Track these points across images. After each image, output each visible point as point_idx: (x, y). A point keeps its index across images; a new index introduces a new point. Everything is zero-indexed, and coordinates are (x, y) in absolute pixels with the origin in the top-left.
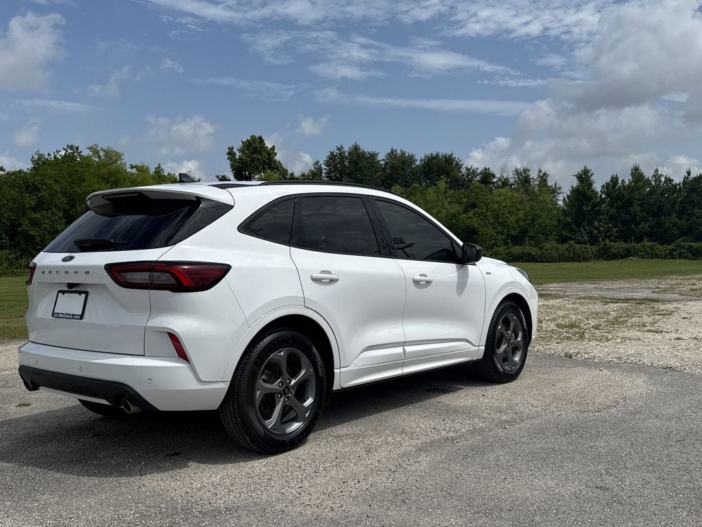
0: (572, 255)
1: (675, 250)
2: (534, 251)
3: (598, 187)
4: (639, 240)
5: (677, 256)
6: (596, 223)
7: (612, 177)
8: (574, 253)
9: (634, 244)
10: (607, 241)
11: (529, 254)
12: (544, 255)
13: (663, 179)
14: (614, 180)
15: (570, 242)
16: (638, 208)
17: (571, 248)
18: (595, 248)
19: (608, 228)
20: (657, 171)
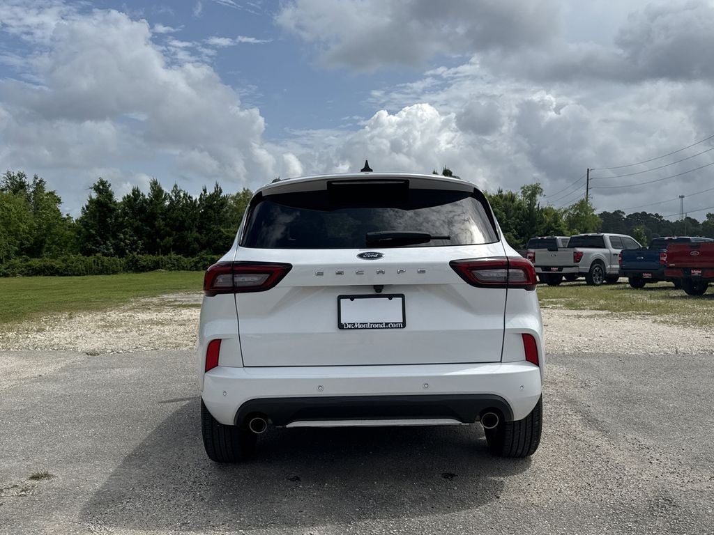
0: (100, 268)
1: (199, 262)
2: (57, 264)
3: (119, 198)
4: (165, 252)
5: (201, 268)
6: (122, 236)
7: (134, 190)
8: (103, 266)
9: (161, 256)
10: (135, 253)
11: (53, 268)
12: (69, 268)
13: (182, 195)
14: (136, 193)
15: (98, 255)
16: (162, 223)
17: (100, 262)
18: (123, 261)
19: (134, 240)
20: (176, 186)
